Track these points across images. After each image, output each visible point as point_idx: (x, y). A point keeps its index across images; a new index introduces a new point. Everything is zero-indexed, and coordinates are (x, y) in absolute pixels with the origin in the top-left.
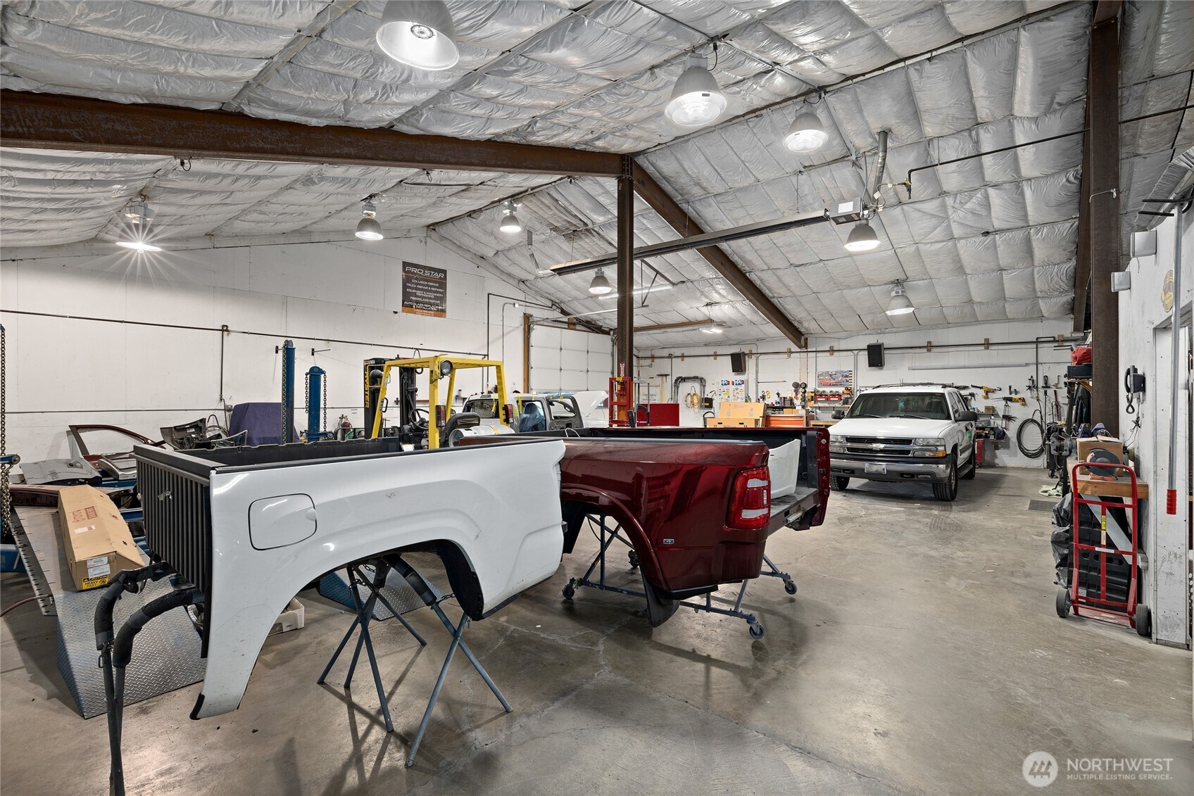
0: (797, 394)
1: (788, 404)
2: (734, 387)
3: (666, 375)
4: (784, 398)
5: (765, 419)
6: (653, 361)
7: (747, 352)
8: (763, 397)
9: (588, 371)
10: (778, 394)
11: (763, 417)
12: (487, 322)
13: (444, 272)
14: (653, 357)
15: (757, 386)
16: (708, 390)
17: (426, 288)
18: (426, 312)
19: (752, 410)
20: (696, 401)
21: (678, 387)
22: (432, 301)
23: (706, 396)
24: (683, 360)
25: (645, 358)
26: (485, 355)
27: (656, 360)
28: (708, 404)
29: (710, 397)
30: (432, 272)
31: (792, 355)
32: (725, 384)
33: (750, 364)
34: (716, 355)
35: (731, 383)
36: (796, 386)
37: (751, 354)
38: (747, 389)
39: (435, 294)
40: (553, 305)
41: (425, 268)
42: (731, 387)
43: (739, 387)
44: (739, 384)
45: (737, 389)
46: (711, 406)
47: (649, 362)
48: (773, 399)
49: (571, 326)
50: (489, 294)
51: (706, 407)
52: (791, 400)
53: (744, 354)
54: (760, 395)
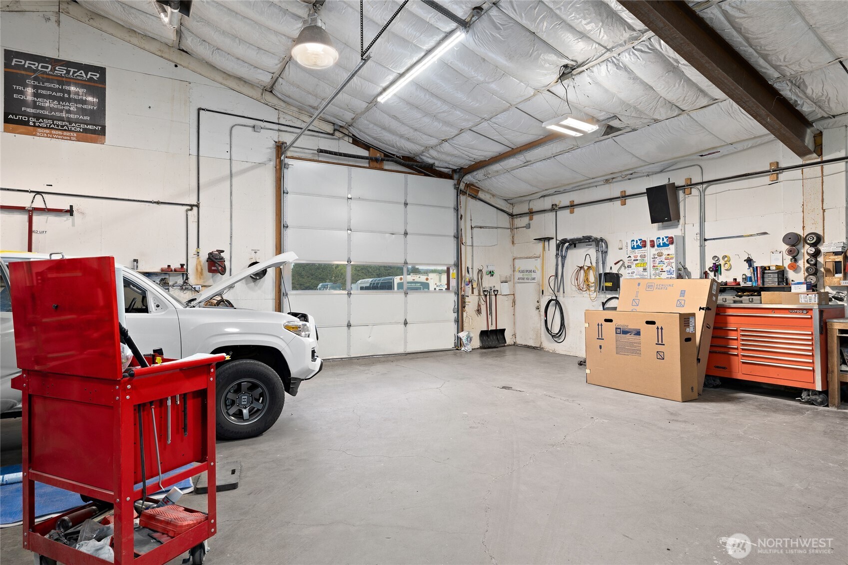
0: (795, 259)
1: (772, 280)
2: (654, 251)
3: (549, 239)
4: (764, 269)
5: (713, 313)
6: (531, 219)
7: (679, 182)
8: (716, 269)
9: (406, 234)
10: (749, 261)
11: (707, 309)
12: (195, 153)
13: (102, 71)
14: (531, 213)
15: (702, 247)
16: (611, 259)
17: (59, 94)
18: (60, 133)
19: (683, 293)
20: (592, 279)
21: (564, 258)
22: (72, 116)
23: (608, 271)
24: (572, 212)
25: (521, 215)
26: (192, 206)
27: (536, 217)
28: (609, 284)
29: (615, 271)
30: (72, 70)
31: (783, 176)
32: (638, 247)
33: (688, 205)
34: (624, 197)
35: (648, 244)
36: (794, 241)
37: (689, 185)
38: (682, 252)
39: (80, 106)
40: (335, 130)
41: (55, 62)
42: (650, 251)
43: (665, 251)
44: (665, 245)
45: (660, 255)
46: (616, 287)
47: (525, 220)
48: (736, 273)
49: (375, 164)
50: (199, 109)
51: (607, 289)
52: (781, 273)
53: (675, 188)
54: (709, 263)
